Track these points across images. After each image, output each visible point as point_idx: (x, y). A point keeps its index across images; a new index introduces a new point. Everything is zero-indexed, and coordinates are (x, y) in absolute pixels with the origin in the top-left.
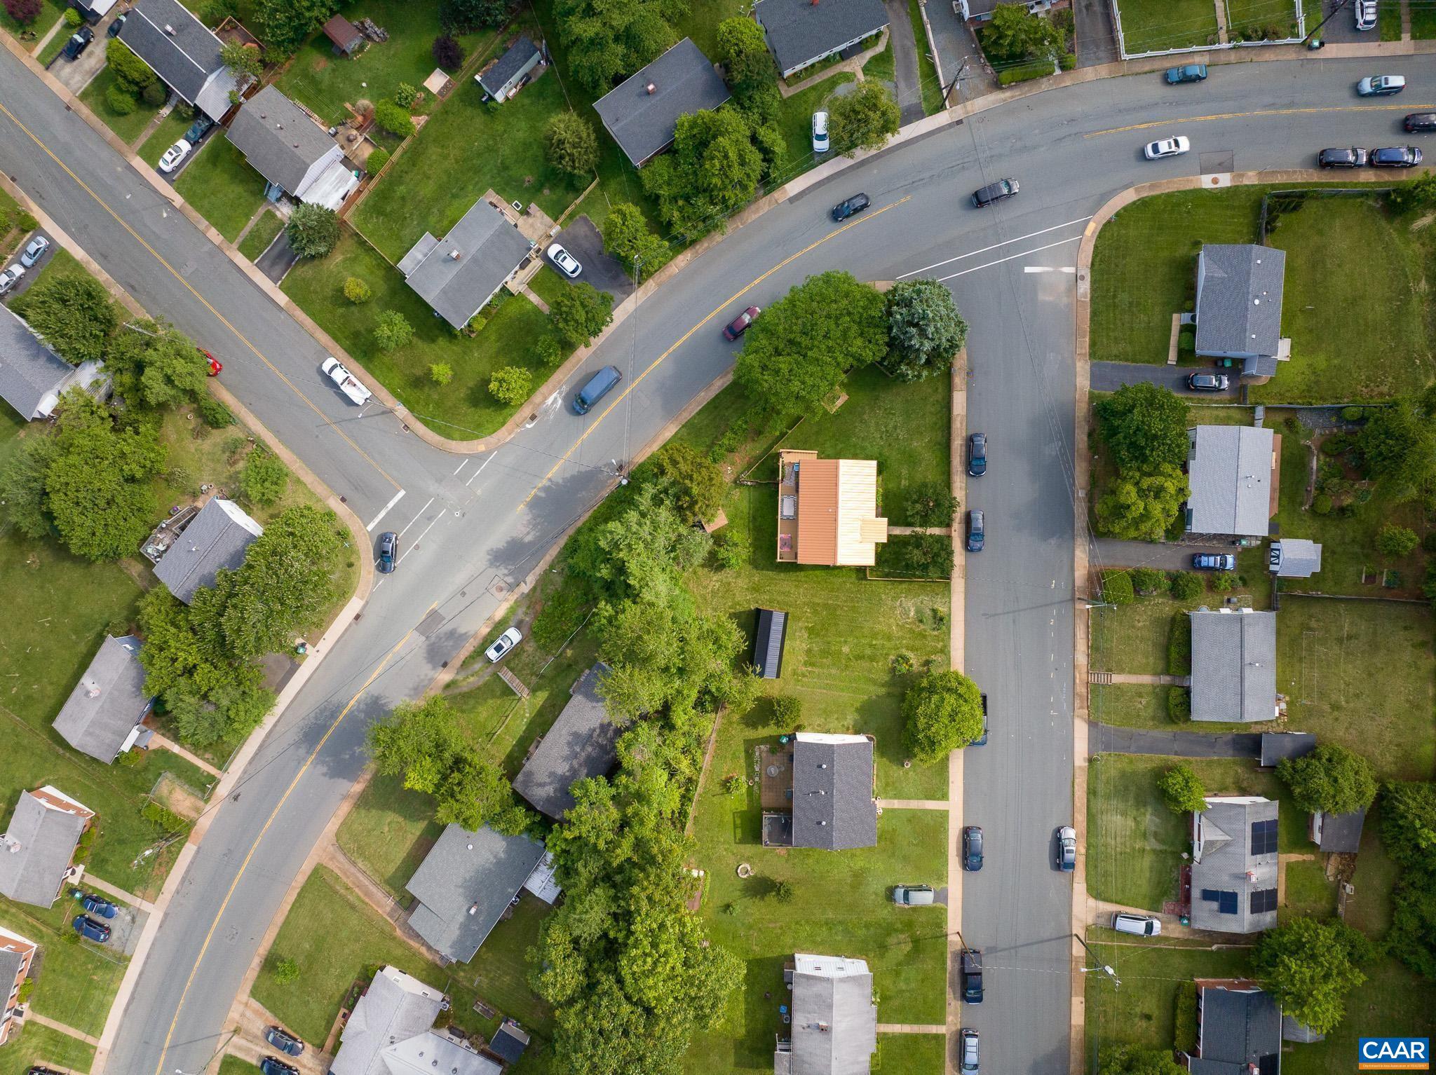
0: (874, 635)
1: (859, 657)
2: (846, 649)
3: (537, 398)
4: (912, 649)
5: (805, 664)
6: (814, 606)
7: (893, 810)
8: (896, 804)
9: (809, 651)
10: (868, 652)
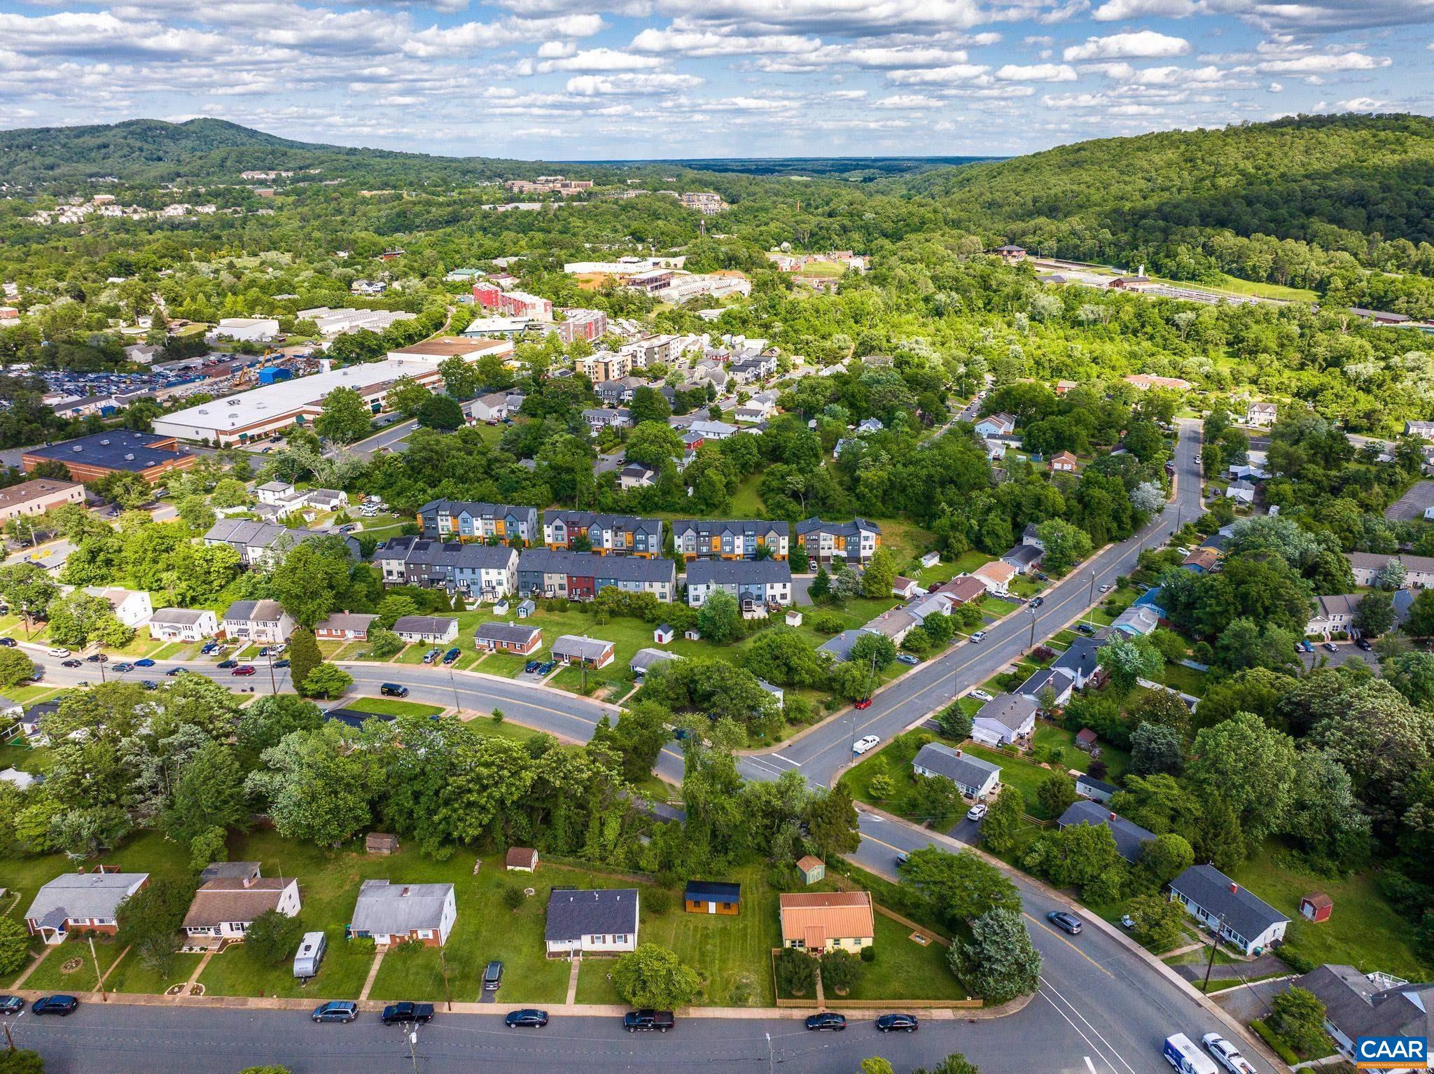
0: (723, 961)
1: (703, 954)
2: (709, 947)
3: (876, 811)
4: (713, 982)
5: (696, 928)
6: (745, 928)
7: (569, 969)
8: (575, 972)
9: (706, 928)
10: (708, 959)
